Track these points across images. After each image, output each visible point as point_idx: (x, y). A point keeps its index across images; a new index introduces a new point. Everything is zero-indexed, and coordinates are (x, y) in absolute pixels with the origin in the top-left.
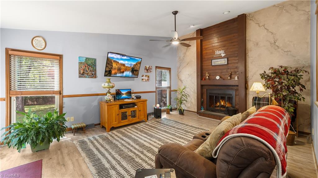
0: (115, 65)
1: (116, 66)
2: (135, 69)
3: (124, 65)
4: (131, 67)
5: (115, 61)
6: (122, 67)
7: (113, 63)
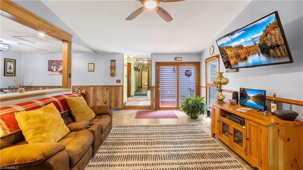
0: (229, 52)
1: (232, 53)
2: (269, 45)
3: (241, 47)
4: (255, 44)
5: (227, 47)
6: (239, 51)
7: (226, 50)
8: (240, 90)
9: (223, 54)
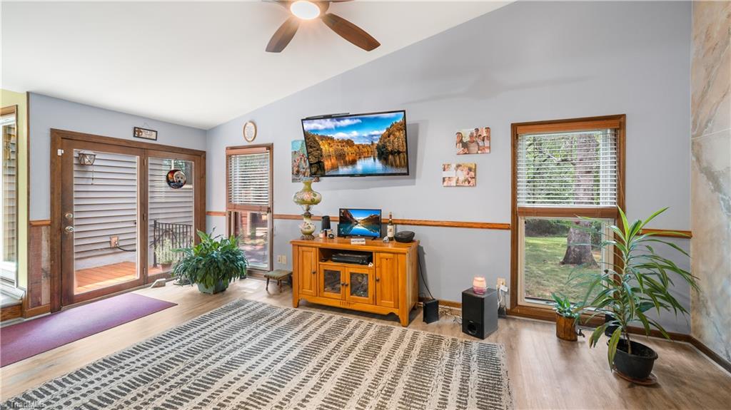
0: (326, 146)
1: (331, 149)
2: (390, 149)
3: (349, 143)
4: (373, 144)
5: (323, 138)
6: (345, 149)
7: (320, 143)
8: (340, 212)
9: (311, 147)
